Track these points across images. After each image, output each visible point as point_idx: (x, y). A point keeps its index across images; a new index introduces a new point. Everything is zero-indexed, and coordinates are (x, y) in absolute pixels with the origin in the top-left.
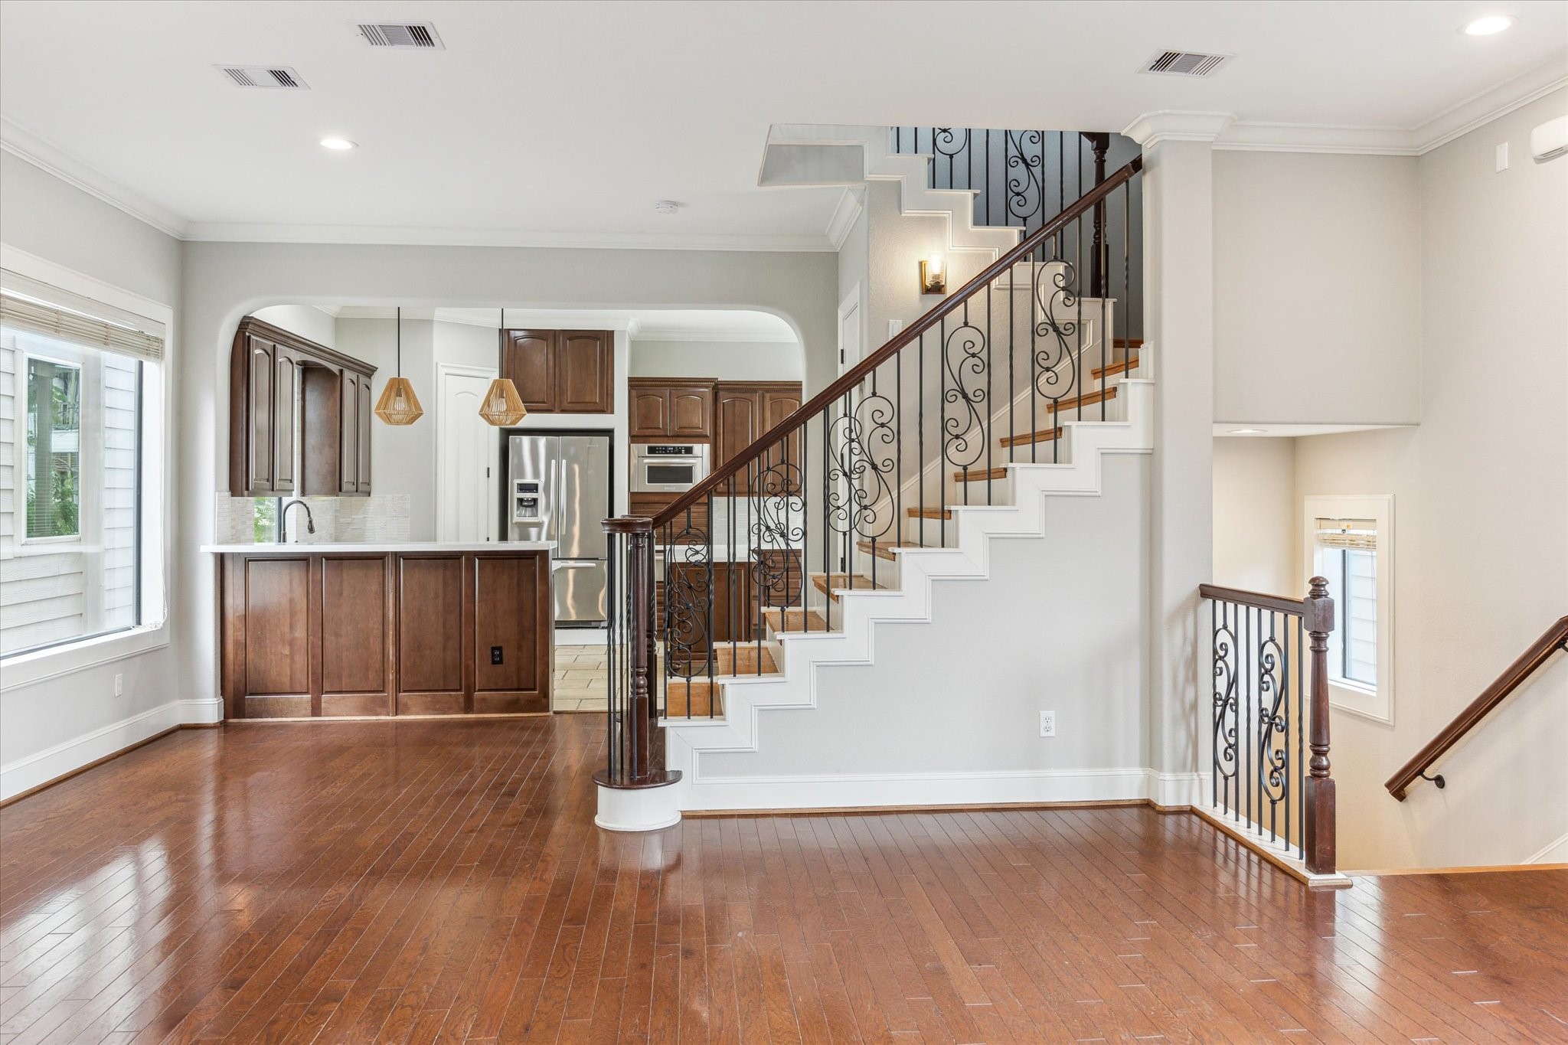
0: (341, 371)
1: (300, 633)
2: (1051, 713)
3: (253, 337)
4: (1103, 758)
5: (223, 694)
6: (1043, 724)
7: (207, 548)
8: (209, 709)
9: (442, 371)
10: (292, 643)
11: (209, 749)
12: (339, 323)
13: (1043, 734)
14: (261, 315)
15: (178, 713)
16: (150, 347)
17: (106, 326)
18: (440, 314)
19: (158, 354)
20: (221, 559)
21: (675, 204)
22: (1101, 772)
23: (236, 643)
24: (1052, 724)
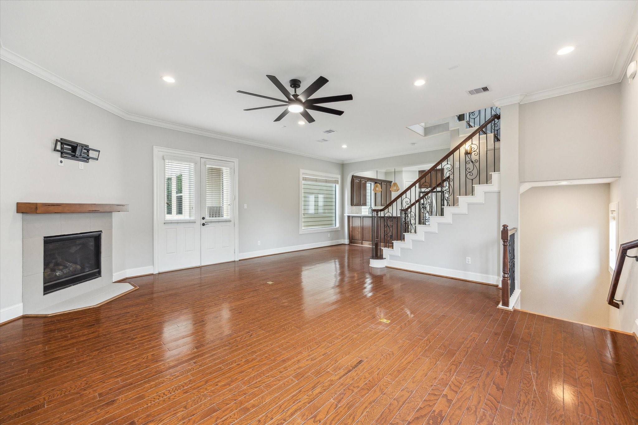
0: (381, 183)
1: (360, 230)
2: (470, 258)
3: (354, 179)
4: (486, 272)
5: (349, 239)
6: (467, 260)
7: (346, 215)
8: (346, 241)
9: (404, 181)
10: (358, 232)
11: (347, 248)
12: (386, 174)
13: (467, 263)
14: (355, 175)
15: (341, 241)
16: (336, 182)
17: (326, 180)
18: (404, 169)
19: (338, 183)
20: (349, 217)
21: (414, 144)
22: (484, 275)
23: (351, 231)
24: (470, 261)
